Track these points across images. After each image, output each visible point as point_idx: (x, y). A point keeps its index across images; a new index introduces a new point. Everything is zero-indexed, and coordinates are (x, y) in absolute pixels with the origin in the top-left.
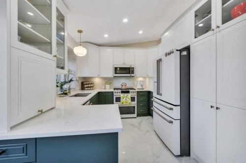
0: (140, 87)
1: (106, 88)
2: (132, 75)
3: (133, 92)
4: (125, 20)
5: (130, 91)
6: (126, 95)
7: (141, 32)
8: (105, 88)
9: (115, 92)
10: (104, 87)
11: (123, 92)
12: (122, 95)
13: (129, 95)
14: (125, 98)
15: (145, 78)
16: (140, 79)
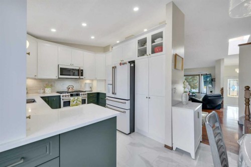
0: (90, 90)
1: (46, 91)
2: (81, 77)
3: (84, 94)
4: (84, 25)
5: (81, 93)
6: (76, 98)
7: (93, 37)
8: (44, 92)
9: (63, 96)
10: (42, 91)
11: (72, 95)
12: (72, 98)
13: (80, 98)
14: (75, 102)
15: (92, 80)
16: (88, 81)
